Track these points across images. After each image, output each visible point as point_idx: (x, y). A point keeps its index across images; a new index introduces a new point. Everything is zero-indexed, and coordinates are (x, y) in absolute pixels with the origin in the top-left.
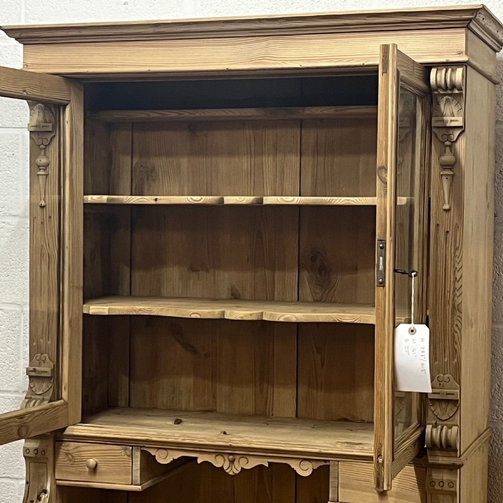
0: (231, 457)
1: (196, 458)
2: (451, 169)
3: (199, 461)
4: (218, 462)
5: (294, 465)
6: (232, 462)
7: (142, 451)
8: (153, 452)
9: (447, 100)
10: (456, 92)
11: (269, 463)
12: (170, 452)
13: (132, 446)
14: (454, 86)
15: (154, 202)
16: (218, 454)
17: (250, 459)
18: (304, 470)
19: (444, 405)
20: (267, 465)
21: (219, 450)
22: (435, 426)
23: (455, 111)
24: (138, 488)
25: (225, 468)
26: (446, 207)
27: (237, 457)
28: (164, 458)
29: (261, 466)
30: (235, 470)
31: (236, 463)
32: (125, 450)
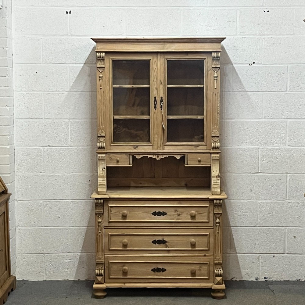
0: (158, 155)
1: (148, 156)
2: (217, 78)
3: (149, 157)
4: (154, 157)
5: (175, 156)
6: (158, 157)
7: (132, 156)
8: (135, 156)
9: (216, 61)
10: (218, 58)
11: (169, 156)
12: (140, 155)
13: (129, 154)
14: (218, 57)
15: (132, 87)
16: (154, 155)
17: (163, 155)
18: (178, 157)
19: (216, 138)
20: (168, 157)
21: (154, 154)
22: (214, 143)
23: (218, 63)
24: (131, 165)
25: (156, 158)
26: (215, 88)
27: (160, 155)
28: (138, 157)
29: (166, 157)
30: (159, 158)
31: (159, 157)
32: (127, 155)
